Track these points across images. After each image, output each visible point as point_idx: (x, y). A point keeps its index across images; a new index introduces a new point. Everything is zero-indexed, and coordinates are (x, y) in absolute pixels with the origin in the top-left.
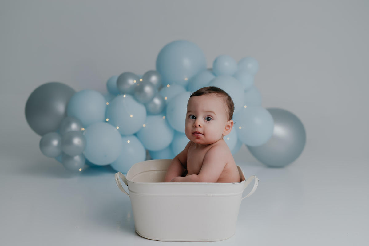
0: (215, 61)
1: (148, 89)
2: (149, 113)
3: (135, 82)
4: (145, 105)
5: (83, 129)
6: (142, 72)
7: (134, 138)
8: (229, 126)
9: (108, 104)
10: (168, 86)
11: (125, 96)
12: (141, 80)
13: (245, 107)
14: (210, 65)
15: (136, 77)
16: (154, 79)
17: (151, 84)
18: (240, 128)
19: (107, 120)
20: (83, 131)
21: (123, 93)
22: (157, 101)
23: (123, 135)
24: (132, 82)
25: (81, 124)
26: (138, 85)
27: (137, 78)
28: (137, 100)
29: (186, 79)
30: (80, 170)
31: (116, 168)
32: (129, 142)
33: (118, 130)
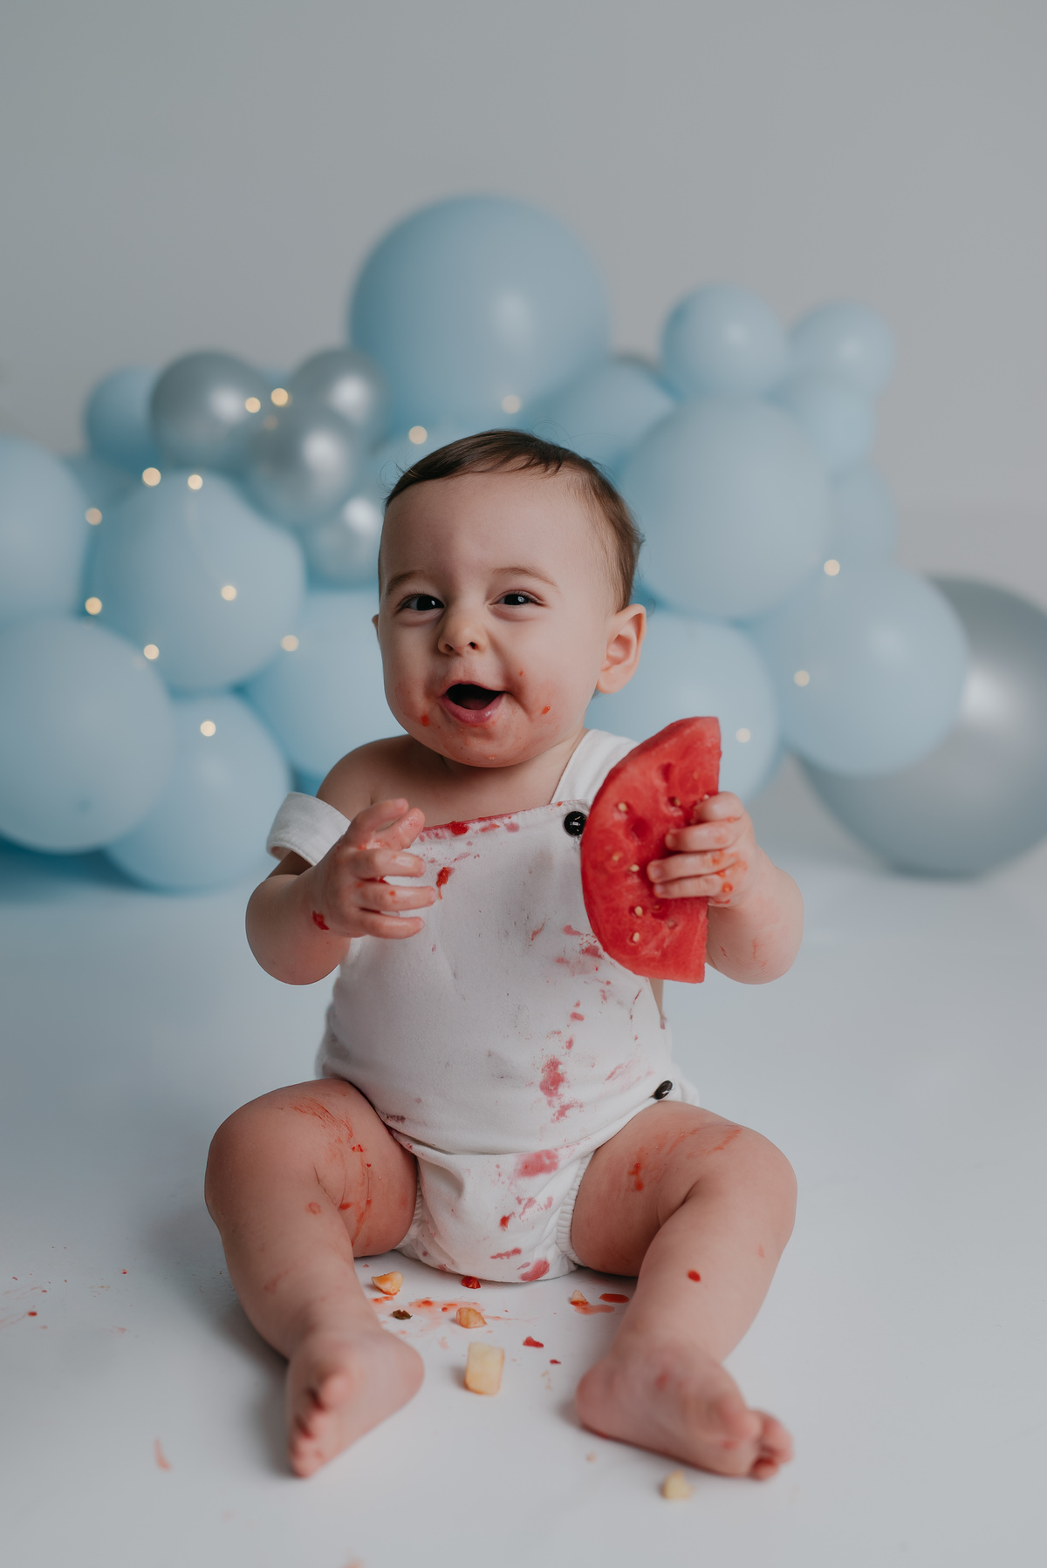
0: (678, 319)
1: (323, 451)
2: (318, 578)
3: (253, 405)
4: (301, 532)
6: (287, 356)
7: (235, 710)
8: (622, 641)
9: (94, 516)
10: (417, 434)
11: (195, 482)
12: (280, 397)
13: (832, 568)
14: (644, 338)
15: (259, 384)
17: (336, 422)
18: (802, 678)
19: (94, 606)
21: (188, 469)
22: (362, 516)
23: (179, 691)
24: (234, 406)
26: (271, 424)
27: (262, 386)
28: (259, 504)
31: (130, 861)
32: (208, 728)
33: (153, 663)
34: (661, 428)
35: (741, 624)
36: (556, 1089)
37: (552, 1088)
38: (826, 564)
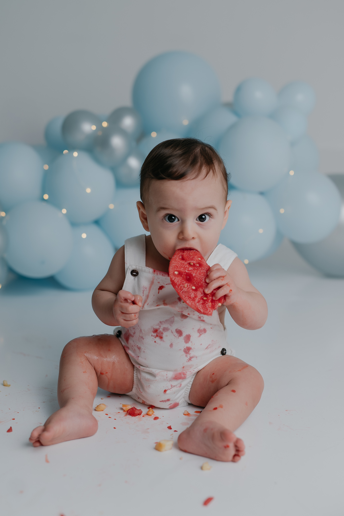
0: (238, 90)
1: (117, 141)
2: (120, 184)
3: (94, 128)
4: (114, 170)
5: (3, 214)
7: (95, 229)
9: (46, 167)
10: (154, 135)
11: (75, 154)
12: (105, 124)
13: (292, 173)
14: (228, 97)
15: (96, 120)
17: (123, 132)
18: (282, 211)
19: (46, 197)
21: (74, 149)
22: (134, 163)
23: (74, 224)
24: (88, 128)
26: (100, 133)
27: (98, 121)
28: (98, 160)
29: (186, 122)
31: (62, 280)
32: (84, 236)
33: (65, 215)
34: (233, 127)
35: (262, 193)
36: (189, 352)
37: (187, 351)
38: (290, 171)
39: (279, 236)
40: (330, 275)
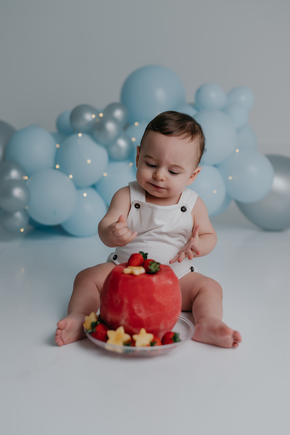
0: (199, 92)
1: (110, 126)
2: (112, 159)
3: (94, 116)
4: (107, 147)
5: (26, 178)
6: (102, 105)
7: (92, 191)
9: (58, 146)
10: (137, 124)
11: (80, 135)
12: (101, 115)
13: (237, 151)
16: (118, 113)
17: (115, 120)
18: (230, 178)
19: (57, 166)
20: (26, 181)
21: (78, 132)
22: (122, 143)
23: (79, 188)
24: (89, 117)
25: (23, 171)
26: (98, 120)
27: (97, 112)
28: (96, 140)
30: (22, 230)
31: (68, 229)
32: (85, 195)
33: (71, 179)
35: (215, 166)
38: (236, 150)
39: (228, 198)
40: (267, 229)
